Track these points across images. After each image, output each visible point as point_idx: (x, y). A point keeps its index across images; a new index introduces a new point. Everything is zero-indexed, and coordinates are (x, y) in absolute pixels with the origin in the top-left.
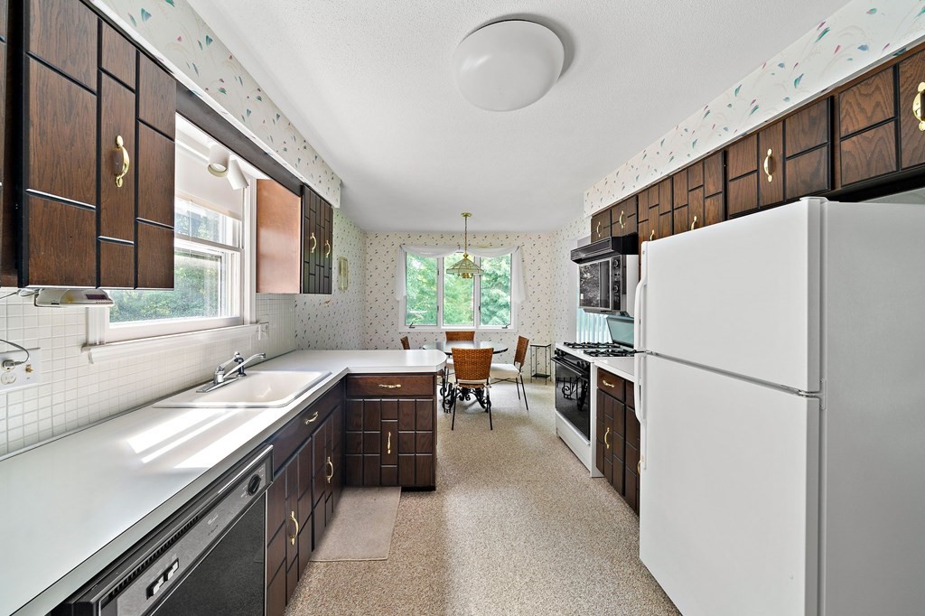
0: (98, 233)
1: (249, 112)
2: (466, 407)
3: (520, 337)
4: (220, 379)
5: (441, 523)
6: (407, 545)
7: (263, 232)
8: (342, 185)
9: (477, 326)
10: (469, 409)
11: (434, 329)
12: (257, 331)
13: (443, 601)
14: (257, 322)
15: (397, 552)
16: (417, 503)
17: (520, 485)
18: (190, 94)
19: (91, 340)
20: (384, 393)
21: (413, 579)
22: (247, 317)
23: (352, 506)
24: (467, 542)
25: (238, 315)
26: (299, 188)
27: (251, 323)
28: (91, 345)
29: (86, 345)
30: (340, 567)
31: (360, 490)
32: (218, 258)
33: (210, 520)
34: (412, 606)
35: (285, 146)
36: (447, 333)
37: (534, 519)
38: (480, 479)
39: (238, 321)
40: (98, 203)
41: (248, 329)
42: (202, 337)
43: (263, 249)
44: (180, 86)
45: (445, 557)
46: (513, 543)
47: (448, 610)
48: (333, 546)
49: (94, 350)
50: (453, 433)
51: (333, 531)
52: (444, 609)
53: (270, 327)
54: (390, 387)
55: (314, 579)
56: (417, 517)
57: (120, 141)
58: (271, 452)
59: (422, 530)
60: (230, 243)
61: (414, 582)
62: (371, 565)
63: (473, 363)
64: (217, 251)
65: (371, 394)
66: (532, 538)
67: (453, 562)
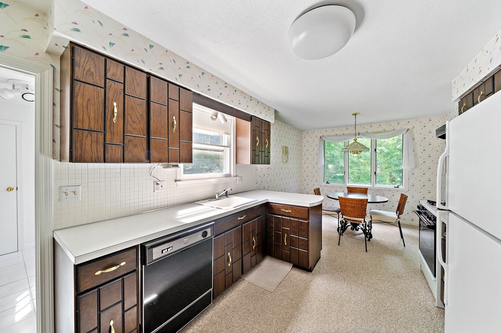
0: (168, 147)
1: (221, 94)
2: (355, 235)
3: (402, 194)
4: (217, 197)
5: (306, 288)
6: (284, 290)
7: (239, 139)
8: (276, 112)
9: (373, 185)
10: (357, 236)
11: (342, 185)
12: (236, 180)
13: (289, 322)
14: (236, 176)
15: (278, 291)
16: (298, 275)
17: (369, 289)
18: (199, 94)
19: (177, 179)
20: (283, 214)
21: (279, 306)
22: (232, 174)
23: (268, 264)
24: (316, 304)
25: (229, 173)
26: (250, 118)
27: (234, 176)
28: (178, 181)
29: (176, 181)
30: (253, 286)
31: (274, 259)
32: (222, 151)
33: (185, 239)
34: (274, 317)
35: (239, 102)
36: (348, 188)
37: (367, 311)
38: (342, 276)
39: (229, 176)
40: (168, 139)
41: (233, 179)
42: (213, 181)
43: (239, 145)
44: (194, 93)
45: (300, 305)
46: (344, 317)
47: (289, 328)
48: (252, 277)
49: (177, 182)
50: (338, 247)
51: (256, 271)
52: (288, 326)
53: (243, 178)
54: (287, 211)
55: (241, 287)
56: (295, 281)
57: (174, 118)
58: (213, 224)
59: (295, 287)
60: (226, 145)
61: (280, 307)
62: (264, 292)
63: (353, 207)
64: (222, 148)
65: (278, 213)
66: (359, 321)
67: (304, 309)
